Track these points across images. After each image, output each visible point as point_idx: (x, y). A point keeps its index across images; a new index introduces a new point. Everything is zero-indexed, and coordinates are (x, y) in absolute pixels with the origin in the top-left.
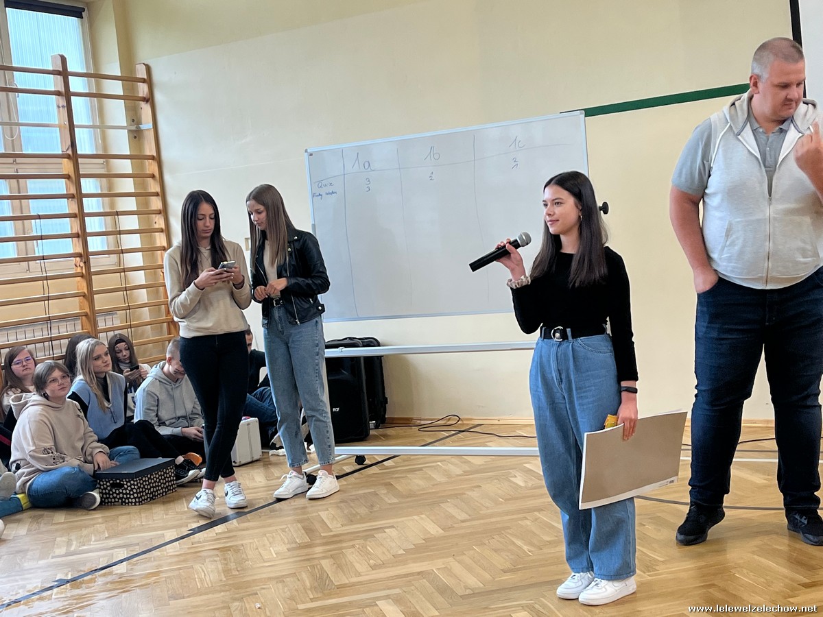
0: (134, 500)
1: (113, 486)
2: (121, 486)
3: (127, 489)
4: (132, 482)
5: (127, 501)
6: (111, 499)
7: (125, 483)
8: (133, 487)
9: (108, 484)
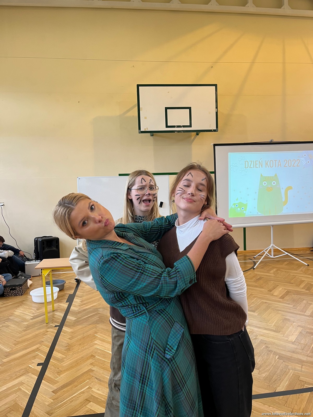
0: (21, 294)
1: (11, 290)
2: (15, 289)
3: (17, 290)
4: (20, 287)
5: (17, 294)
6: (10, 294)
7: (17, 288)
8: (21, 289)
9: (9, 289)
